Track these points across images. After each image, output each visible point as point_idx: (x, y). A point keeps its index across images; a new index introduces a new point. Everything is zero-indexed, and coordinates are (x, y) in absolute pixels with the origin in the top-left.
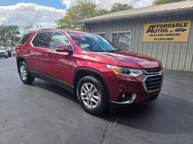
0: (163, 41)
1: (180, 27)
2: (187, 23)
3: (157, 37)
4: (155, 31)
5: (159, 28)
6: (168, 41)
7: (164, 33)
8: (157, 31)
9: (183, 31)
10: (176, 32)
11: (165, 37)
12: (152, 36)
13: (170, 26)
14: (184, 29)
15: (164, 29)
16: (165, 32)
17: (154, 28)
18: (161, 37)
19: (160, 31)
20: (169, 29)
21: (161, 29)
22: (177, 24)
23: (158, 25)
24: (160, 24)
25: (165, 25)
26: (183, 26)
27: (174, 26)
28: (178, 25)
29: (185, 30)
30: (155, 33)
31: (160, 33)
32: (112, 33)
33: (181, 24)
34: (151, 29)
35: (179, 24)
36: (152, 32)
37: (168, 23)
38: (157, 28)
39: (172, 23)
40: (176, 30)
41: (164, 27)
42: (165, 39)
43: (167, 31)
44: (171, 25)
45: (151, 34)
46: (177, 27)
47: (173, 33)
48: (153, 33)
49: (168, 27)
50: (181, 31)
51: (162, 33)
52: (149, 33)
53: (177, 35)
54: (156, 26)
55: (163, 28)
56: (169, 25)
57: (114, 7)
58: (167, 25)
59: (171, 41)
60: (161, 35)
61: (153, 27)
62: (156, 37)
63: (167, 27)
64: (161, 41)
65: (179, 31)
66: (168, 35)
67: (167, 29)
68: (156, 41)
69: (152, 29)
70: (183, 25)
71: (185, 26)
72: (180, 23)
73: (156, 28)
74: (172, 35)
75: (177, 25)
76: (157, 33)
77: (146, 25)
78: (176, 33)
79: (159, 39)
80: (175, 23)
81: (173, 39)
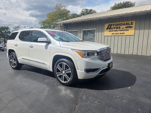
2: (133, 22)
3: (114, 32)
4: (112, 28)
6: (121, 35)
8: (114, 28)
10: (126, 28)
11: (119, 32)
12: (110, 31)
15: (118, 27)
16: (119, 29)
18: (116, 32)
19: (115, 28)
20: (121, 27)
21: (116, 27)
23: (114, 24)
25: (118, 24)
27: (124, 24)
28: (127, 24)
29: (132, 27)
30: (113, 30)
32: (83, 31)
33: (129, 23)
34: (109, 27)
35: (128, 23)
36: (110, 29)
41: (118, 26)
42: (119, 34)
46: (126, 25)
47: (124, 29)
49: (121, 25)
50: (129, 28)
51: (117, 30)
52: (108, 30)
53: (127, 30)
54: (113, 25)
56: (121, 24)
57: (82, 12)
59: (123, 35)
60: (116, 31)
61: (111, 25)
63: (119, 26)
64: (116, 35)
66: (121, 31)
68: (113, 35)
71: (131, 24)
73: (112, 26)
74: (123, 30)
77: (106, 24)
80: (125, 22)
81: (124, 33)
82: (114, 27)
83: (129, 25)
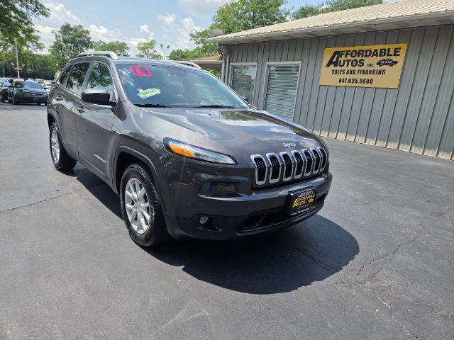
0: (354, 85)
1: (386, 57)
2: (400, 49)
3: (345, 76)
4: (342, 64)
5: (349, 57)
6: (362, 85)
7: (357, 68)
8: (346, 63)
9: (391, 65)
10: (378, 66)
11: (359, 77)
12: (336, 73)
13: (368, 53)
14: (393, 62)
15: (358, 59)
16: (359, 66)
17: (341, 57)
18: (352, 76)
19: (350, 63)
20: (367, 60)
21: (352, 59)
22: (381, 50)
23: (347, 51)
24: (352, 49)
25: (360, 51)
26: (391, 55)
27: (375, 54)
28: (383, 52)
29: (396, 63)
30: (342, 68)
31: (350, 68)
32: (268, 66)
33: (389, 50)
34: (335, 60)
35: (385, 50)
36: (336, 66)
37: (365, 48)
38: (346, 57)
39: (373, 48)
40: (378, 64)
41: (359, 56)
42: (359, 81)
43: (363, 64)
44: (370, 51)
45: (335, 68)
46: (380, 55)
47: (372, 69)
48: (338, 68)
49: (366, 56)
50: (387, 64)
51: (353, 68)
52: (332, 66)
53: (380, 72)
54: (345, 53)
55: (356, 58)
56: (367, 51)
58: (363, 51)
59: (369, 85)
60: (351, 72)
61: (339, 54)
62: (342, 76)
63: (362, 56)
64: (351, 84)
65: (385, 64)
66: (364, 72)
67: (363, 60)
68: (342, 84)
69: (338, 58)
70: (392, 52)
71: (395, 55)
72: (386, 47)
73: (343, 58)
74: (370, 72)
75: (381, 52)
76: (345, 68)
77: (327, 50)
78: (378, 68)
79: (347, 81)
80: (379, 47)
81: (371, 81)
82: (348, 61)
83: (388, 55)
